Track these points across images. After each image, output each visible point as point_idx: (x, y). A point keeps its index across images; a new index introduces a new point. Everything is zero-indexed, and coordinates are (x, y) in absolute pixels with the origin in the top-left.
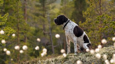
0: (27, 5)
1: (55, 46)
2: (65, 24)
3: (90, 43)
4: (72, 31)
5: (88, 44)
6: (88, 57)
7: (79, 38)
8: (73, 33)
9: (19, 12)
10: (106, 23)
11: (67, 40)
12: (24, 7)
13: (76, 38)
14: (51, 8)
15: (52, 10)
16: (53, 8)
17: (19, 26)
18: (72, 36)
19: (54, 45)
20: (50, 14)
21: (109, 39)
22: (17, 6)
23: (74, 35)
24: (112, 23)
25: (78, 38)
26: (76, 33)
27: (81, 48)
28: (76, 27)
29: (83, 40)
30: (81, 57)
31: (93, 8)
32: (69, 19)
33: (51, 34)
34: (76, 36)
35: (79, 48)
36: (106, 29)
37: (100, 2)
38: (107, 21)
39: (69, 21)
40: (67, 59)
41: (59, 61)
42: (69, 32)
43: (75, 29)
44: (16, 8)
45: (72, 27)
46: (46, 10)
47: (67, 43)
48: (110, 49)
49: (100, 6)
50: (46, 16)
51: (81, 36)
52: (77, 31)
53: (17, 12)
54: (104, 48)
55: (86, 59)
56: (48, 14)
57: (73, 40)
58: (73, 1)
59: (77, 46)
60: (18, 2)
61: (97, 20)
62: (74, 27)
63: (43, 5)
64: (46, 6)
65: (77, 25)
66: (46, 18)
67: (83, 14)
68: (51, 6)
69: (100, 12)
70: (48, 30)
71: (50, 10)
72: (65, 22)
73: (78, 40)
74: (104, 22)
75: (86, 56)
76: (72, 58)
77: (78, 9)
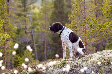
0: (10, 6)
1: (37, 45)
2: (60, 31)
3: (85, 48)
4: (68, 37)
5: (83, 49)
6: (84, 62)
7: (75, 43)
8: (68, 39)
9: (5, 14)
10: (92, 26)
11: (63, 45)
12: (8, 8)
13: (72, 43)
14: (32, 9)
15: (33, 10)
16: (34, 8)
17: (5, 27)
18: (68, 42)
19: (36, 43)
20: (31, 14)
21: (93, 40)
22: (3, 8)
23: (70, 41)
24: (98, 26)
25: (73, 43)
26: (71, 39)
27: (76, 54)
28: (72, 33)
29: (78, 46)
30: (78, 62)
31: (78, 11)
32: (64, 27)
33: (33, 33)
34: (71, 42)
35: (75, 53)
36: (93, 32)
37: (85, 5)
38: (93, 23)
39: (64, 28)
40: (65, 64)
41: (57, 66)
42: (65, 38)
43: (70, 35)
44: (2, 10)
45: (68, 33)
46: (27, 10)
47: (63, 48)
48: (104, 54)
49: (85, 9)
50: (27, 16)
51: (76, 42)
52: (73, 37)
53: (3, 13)
54: (98, 52)
55: (83, 64)
56: (29, 14)
57: (68, 45)
58: (53, 1)
59: (73, 51)
60: (4, 5)
61: (84, 23)
62: (69, 33)
63: (25, 6)
64: (27, 7)
65: (72, 31)
66: (27, 17)
67: (69, 17)
68: (32, 6)
69: (84, 15)
70: (29, 29)
71: (30, 10)
72: (61, 29)
73: (74, 46)
74: (91, 24)
75: (83, 61)
76: (69, 63)
77: (57, 9)
